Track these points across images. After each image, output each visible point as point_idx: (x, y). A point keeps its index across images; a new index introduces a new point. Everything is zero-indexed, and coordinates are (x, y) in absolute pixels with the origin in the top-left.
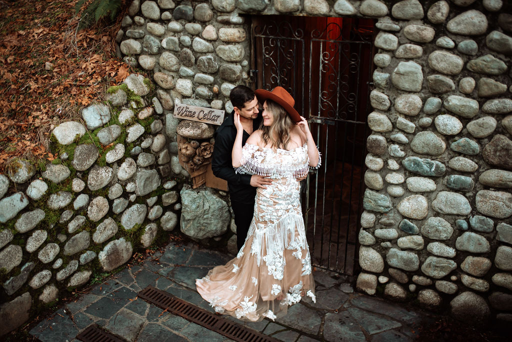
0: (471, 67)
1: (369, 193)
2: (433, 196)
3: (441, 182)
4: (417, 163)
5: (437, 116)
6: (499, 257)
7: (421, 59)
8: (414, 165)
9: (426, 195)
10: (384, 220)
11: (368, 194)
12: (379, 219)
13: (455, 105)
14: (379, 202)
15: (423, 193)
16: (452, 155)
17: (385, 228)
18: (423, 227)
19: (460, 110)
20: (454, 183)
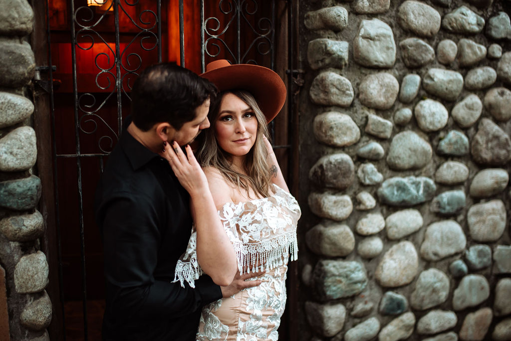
0: (450, 24)
1: (334, 266)
2: (420, 237)
3: (427, 211)
4: (402, 188)
5: (416, 104)
6: (502, 299)
7: (387, 15)
8: (398, 191)
9: (411, 238)
10: (360, 307)
11: (332, 269)
12: (352, 310)
13: (442, 82)
14: (353, 276)
15: (407, 237)
16: (438, 163)
17: (360, 322)
18: (413, 295)
19: (447, 89)
20: (449, 204)
